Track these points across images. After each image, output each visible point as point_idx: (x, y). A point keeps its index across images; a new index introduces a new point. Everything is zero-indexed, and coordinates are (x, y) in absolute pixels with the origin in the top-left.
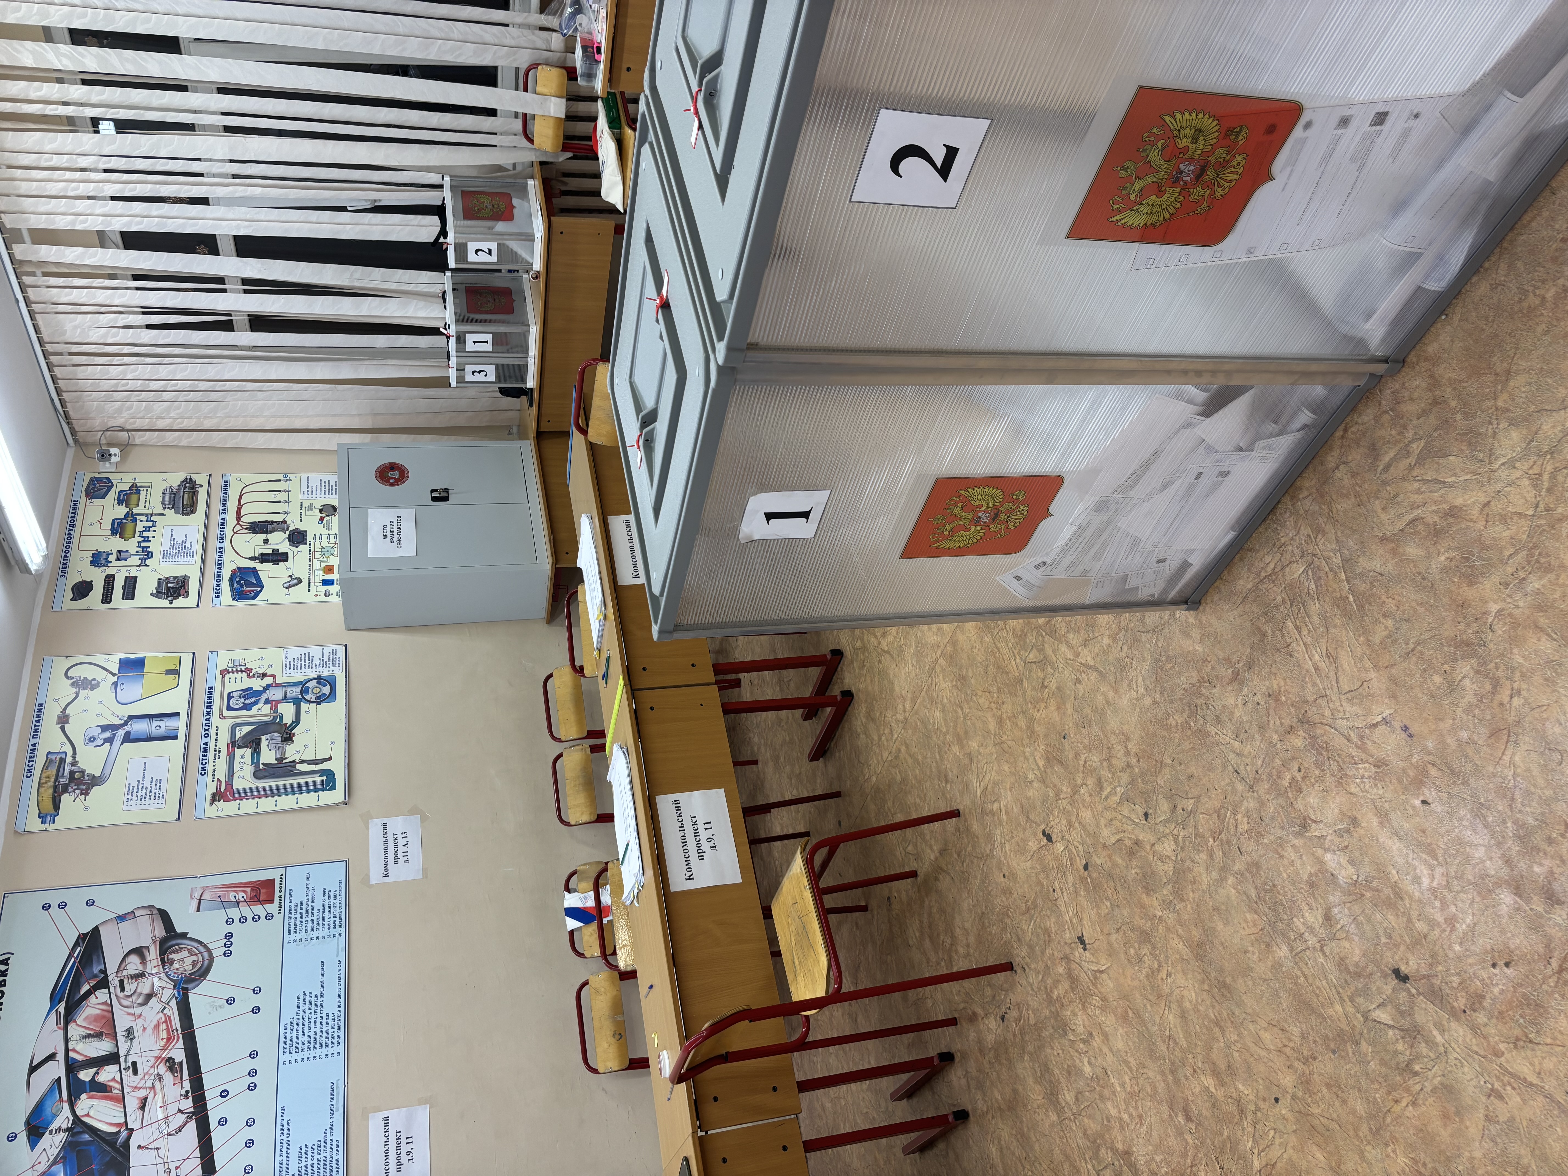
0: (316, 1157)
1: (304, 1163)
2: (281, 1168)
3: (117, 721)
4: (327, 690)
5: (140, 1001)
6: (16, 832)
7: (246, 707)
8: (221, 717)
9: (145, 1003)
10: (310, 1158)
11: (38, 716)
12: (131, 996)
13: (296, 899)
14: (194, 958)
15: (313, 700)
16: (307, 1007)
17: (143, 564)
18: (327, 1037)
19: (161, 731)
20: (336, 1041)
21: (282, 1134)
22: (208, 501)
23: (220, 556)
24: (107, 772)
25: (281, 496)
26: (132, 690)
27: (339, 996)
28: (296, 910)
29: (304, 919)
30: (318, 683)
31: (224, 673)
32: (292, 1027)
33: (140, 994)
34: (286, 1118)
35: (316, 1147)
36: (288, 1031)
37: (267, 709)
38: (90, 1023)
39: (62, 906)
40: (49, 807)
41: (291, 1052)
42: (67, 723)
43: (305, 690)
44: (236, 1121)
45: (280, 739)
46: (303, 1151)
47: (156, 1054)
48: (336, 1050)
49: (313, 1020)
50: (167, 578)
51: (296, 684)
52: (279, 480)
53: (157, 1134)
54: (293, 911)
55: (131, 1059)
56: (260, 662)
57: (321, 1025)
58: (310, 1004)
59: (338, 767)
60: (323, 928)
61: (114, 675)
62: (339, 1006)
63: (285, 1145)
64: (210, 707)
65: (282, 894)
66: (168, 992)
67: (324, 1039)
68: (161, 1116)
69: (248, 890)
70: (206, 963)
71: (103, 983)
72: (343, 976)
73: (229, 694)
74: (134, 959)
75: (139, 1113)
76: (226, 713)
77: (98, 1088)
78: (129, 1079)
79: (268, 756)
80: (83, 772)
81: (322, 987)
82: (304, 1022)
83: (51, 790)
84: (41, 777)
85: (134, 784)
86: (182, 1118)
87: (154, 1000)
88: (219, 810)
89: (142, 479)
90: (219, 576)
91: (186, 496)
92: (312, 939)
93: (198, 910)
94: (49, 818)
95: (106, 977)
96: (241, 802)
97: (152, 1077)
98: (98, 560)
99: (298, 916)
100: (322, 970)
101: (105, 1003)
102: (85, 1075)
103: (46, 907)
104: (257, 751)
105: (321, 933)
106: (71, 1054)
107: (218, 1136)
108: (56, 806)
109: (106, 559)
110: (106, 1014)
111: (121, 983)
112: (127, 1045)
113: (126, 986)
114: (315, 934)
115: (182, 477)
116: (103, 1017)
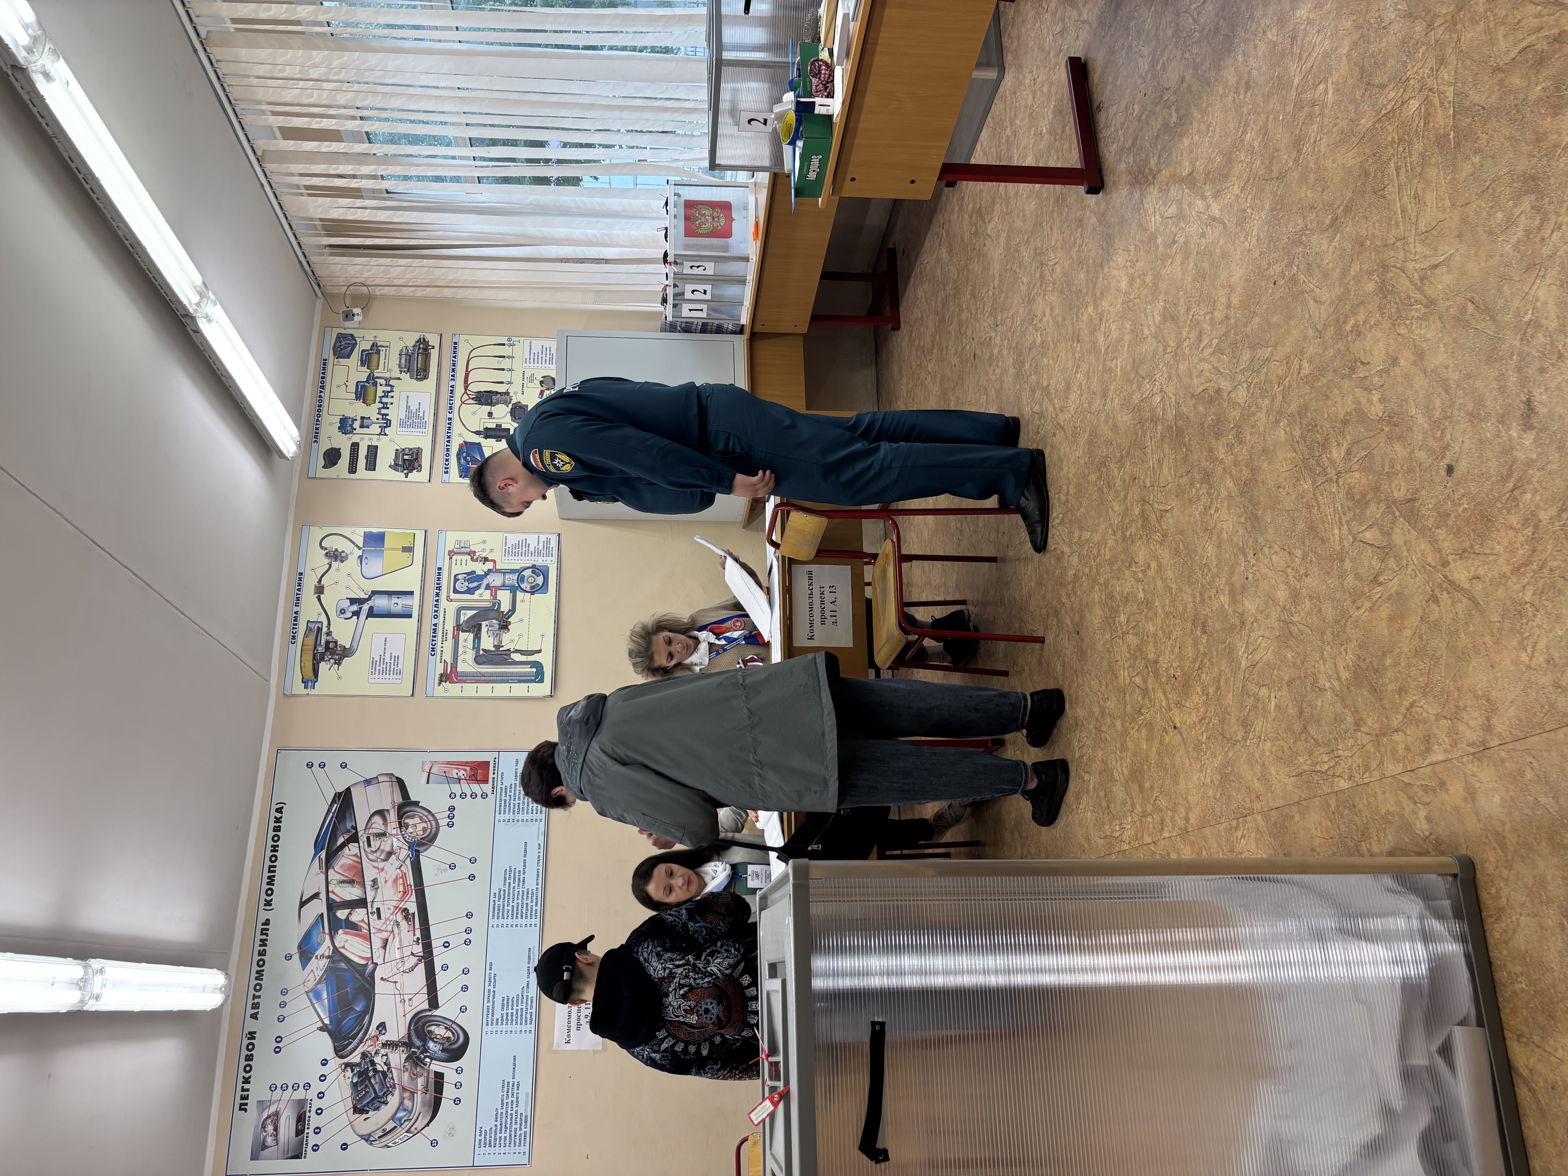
0: (515, 1007)
1: (505, 1011)
2: (488, 1012)
3: (363, 596)
4: (540, 580)
5: (383, 857)
6: (284, 694)
7: (470, 591)
8: (449, 599)
9: (386, 859)
10: (510, 1007)
11: (299, 585)
12: (376, 851)
13: (507, 783)
14: (424, 825)
15: (528, 589)
16: (512, 881)
17: (383, 433)
18: (527, 910)
19: (398, 609)
20: (533, 913)
21: (490, 985)
22: (439, 365)
23: (449, 428)
24: (355, 647)
25: (506, 364)
26: (374, 566)
27: (538, 875)
28: (506, 792)
29: (512, 802)
30: (533, 572)
31: (451, 554)
32: (500, 896)
33: (383, 851)
34: (493, 972)
35: (515, 1000)
36: (497, 899)
37: (487, 595)
38: (345, 871)
39: (322, 766)
40: (310, 674)
41: (498, 918)
42: (322, 593)
43: (521, 579)
44: (455, 969)
45: (497, 626)
46: (505, 1001)
47: (395, 903)
48: (533, 921)
49: (516, 893)
50: (403, 450)
51: (513, 571)
52: (504, 345)
53: (395, 971)
54: (503, 793)
55: (376, 905)
56: (482, 546)
57: (523, 898)
58: (515, 879)
59: (546, 659)
60: (527, 813)
61: (359, 548)
62: (537, 884)
63: (492, 994)
64: (439, 588)
65: (495, 776)
66: (404, 853)
67: (524, 911)
68: (398, 956)
69: (468, 769)
70: (434, 830)
71: (354, 838)
72: (541, 858)
73: (455, 576)
74: (377, 819)
75: (382, 951)
76: (453, 596)
77: (352, 927)
78: (375, 923)
79: (487, 643)
80: (336, 642)
81: (525, 866)
82: (509, 894)
83: (311, 657)
84: (303, 645)
85: (377, 658)
86: (413, 960)
87: (393, 857)
88: (446, 690)
89: (382, 337)
90: (448, 450)
91: (420, 358)
92: (518, 821)
93: (428, 783)
94: (310, 684)
95: (357, 833)
96: (463, 685)
97: (392, 923)
98: (345, 425)
99: (508, 798)
100: (525, 850)
101: (356, 855)
102: (342, 914)
103: (310, 765)
104: (477, 637)
105: (525, 817)
106: (331, 895)
107: (441, 979)
108: (316, 673)
109: (351, 426)
110: (356, 864)
111: (368, 838)
112: (373, 893)
113: (372, 843)
114: (520, 817)
115: (416, 336)
116: (355, 867)
